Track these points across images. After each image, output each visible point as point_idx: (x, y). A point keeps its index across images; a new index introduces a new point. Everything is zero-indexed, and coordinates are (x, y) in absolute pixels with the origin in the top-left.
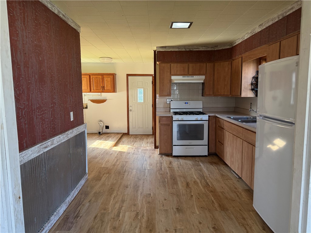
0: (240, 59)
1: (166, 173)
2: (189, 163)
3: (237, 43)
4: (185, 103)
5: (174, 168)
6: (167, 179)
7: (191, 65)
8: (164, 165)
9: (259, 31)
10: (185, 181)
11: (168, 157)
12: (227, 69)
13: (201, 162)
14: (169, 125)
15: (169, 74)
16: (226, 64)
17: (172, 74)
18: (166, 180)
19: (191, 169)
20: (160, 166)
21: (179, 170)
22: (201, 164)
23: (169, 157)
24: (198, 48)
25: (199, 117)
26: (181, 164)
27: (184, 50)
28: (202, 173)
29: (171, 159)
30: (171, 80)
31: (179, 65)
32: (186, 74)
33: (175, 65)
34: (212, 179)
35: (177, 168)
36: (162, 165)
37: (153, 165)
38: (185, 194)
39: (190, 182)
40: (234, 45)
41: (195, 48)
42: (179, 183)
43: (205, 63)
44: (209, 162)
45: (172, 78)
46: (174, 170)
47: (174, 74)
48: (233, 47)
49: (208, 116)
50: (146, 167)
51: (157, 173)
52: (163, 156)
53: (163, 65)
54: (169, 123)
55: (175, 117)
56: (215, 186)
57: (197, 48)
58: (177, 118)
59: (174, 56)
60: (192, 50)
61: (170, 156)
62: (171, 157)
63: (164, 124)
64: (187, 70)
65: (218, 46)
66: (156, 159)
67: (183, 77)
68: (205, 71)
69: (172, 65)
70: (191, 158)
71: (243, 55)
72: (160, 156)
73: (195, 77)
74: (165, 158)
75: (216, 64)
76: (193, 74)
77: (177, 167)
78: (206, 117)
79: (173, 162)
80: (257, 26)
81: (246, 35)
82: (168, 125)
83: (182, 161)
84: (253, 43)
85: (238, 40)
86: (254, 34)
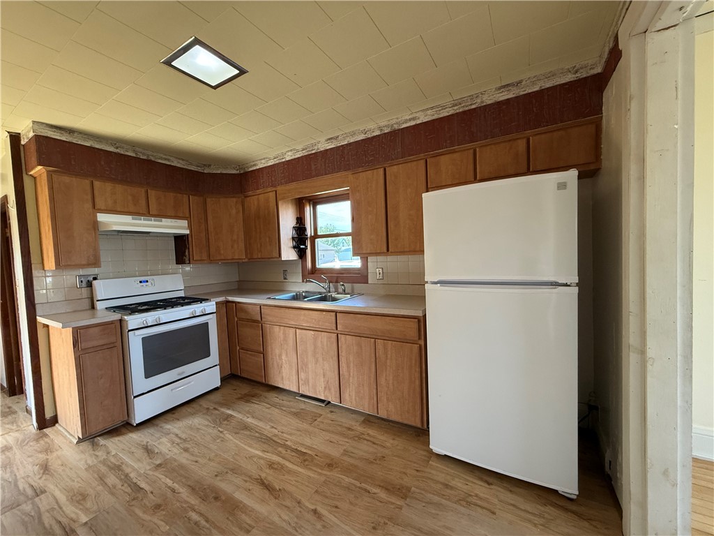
0: (272, 195)
1: (169, 494)
2: (196, 422)
3: (261, 166)
4: (141, 282)
5: (175, 460)
6: (194, 510)
7: (152, 193)
8: (134, 469)
9: (328, 148)
10: (247, 479)
11: (118, 435)
12: (234, 211)
13: (221, 407)
14: (112, 345)
15: (89, 205)
16: (232, 201)
17: (97, 207)
18: (194, 516)
19: (221, 435)
20: (121, 480)
21: (197, 456)
22: (230, 412)
23: (123, 434)
24: (169, 160)
25: (197, 308)
26: (183, 436)
27: (133, 155)
28: (257, 432)
29: (134, 436)
30: (95, 225)
31: (120, 188)
32: (141, 212)
33: (109, 186)
34: (291, 434)
35: (186, 455)
36: (127, 475)
37: (91, 492)
38: (295, 520)
39: (263, 475)
40: (251, 169)
41: (161, 158)
42: (240, 496)
43: (186, 194)
44: (236, 399)
45: (98, 220)
46: (182, 466)
47: (106, 210)
48: (246, 174)
49: (214, 303)
50: (64, 520)
51: (141, 514)
52: (101, 441)
53: (66, 179)
54: (113, 339)
55: (133, 321)
56: (314, 446)
57: (166, 159)
58: (140, 320)
59: (103, 163)
60: (153, 159)
61: (124, 430)
62: (131, 432)
63: (93, 347)
64: (143, 202)
65: (210, 166)
66: (82, 465)
67: (133, 219)
68: (188, 210)
69: (97, 184)
70: (188, 409)
71: (280, 189)
72: (86, 446)
73: (166, 222)
74: (114, 445)
75: (208, 200)
76: (160, 215)
77: (181, 453)
78: (210, 306)
79: (151, 442)
80: (323, 139)
81: (290, 154)
82: (111, 347)
83: (175, 427)
84: (313, 167)
85: (263, 161)
86: (313, 152)
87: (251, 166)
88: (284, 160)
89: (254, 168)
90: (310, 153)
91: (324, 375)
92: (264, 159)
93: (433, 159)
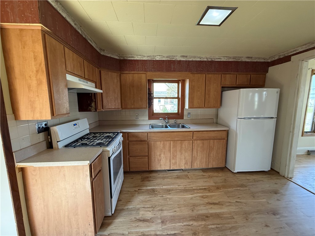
0: (144, 75)
3: (137, 59)
4: (74, 125)
7: (86, 63)
9: (181, 60)
12: (115, 81)
13: (141, 188)
17: (67, 68)
27: (81, 32)
33: (71, 53)
40: (130, 59)
43: (95, 66)
47: (70, 72)
53: (54, 42)
65: (104, 50)
67: (79, 80)
69: (66, 49)
73: (89, 84)
75: (102, 72)
76: (88, 79)
80: (179, 55)
84: (172, 67)
85: (139, 56)
86: (173, 60)
87: (130, 57)
88: (154, 59)
89: (133, 59)
90: (172, 60)
91: (185, 159)
92: (140, 55)
93: (224, 75)
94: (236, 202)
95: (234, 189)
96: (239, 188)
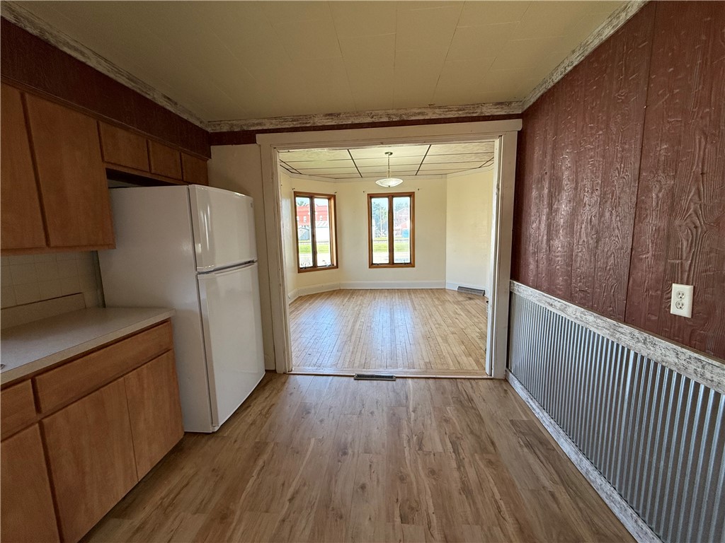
94: (291, 500)
95: (255, 474)
96: (260, 463)
